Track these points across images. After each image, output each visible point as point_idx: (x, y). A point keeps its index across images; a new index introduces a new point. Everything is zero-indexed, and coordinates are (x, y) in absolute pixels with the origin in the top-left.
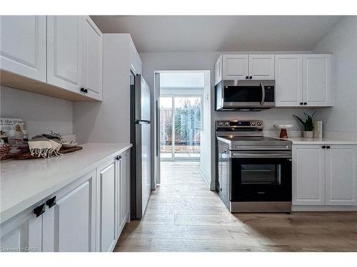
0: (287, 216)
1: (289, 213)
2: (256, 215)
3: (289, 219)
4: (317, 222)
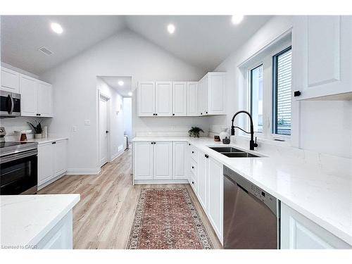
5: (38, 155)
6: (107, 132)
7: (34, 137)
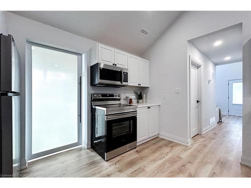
0: (135, 150)
1: (136, 148)
2: (121, 156)
3: (137, 151)
4: (147, 147)
5: (137, 117)
6: (198, 101)
7: (138, 102)
